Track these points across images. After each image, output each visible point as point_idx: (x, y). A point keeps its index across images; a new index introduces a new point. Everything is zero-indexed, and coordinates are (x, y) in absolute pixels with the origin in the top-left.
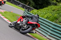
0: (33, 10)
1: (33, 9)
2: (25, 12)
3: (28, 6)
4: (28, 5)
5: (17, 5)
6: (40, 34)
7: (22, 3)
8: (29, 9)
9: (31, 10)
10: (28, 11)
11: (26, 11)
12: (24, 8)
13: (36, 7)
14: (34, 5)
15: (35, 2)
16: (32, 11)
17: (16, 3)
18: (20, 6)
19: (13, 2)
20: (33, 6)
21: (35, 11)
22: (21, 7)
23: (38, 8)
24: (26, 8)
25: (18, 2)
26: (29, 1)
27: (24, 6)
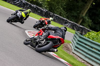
0: (90, 33)
1: (89, 31)
2: (76, 35)
3: (81, 26)
4: (81, 24)
5: (62, 24)
8: (82, 31)
9: (86, 33)
10: (81, 34)
11: (78, 34)
12: (74, 29)
13: (93, 27)
14: (90, 24)
16: (88, 34)
19: (57, 19)
20: (89, 26)
21: (93, 34)
22: (70, 27)
23: (98, 29)
24: (78, 29)
25: (64, 20)
26: (83, 18)
27: (73, 26)
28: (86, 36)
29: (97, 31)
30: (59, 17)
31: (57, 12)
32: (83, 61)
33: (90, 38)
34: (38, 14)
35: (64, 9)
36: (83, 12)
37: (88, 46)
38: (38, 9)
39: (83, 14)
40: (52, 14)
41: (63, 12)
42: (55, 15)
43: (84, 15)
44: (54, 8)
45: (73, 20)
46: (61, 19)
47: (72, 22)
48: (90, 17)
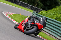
1: (41, 11)
2: (34, 13)
3: (37, 8)
4: (36, 7)
5: (25, 7)
6: (50, 35)
7: (30, 5)
8: (37, 11)
10: (37, 13)
12: (32, 10)
13: (44, 8)
14: (42, 6)
16: (41, 12)
17: (25, 5)
18: (28, 8)
19: (22, 4)
20: (41, 7)
21: (44, 12)
22: (30, 9)
26: (37, 3)
27: (32, 8)
28: (40, 14)
29: (46, 10)
30: (23, 3)
33: (42, 15)
34: (10, 2)
40: (18, 1)
42: (21, 2)
43: (38, 1)
45: (31, 4)
48: (42, 2)
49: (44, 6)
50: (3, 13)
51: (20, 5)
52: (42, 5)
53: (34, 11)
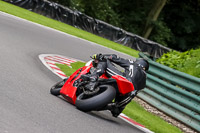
0: (168, 55)
1: (166, 51)
3: (150, 42)
4: (149, 38)
5: (112, 40)
7: (128, 31)
8: (152, 52)
9: (160, 55)
11: (145, 57)
12: (136, 49)
13: (175, 42)
14: (168, 36)
15: (172, 28)
16: (164, 58)
17: (111, 33)
18: (122, 43)
19: (101, 29)
20: (166, 40)
21: (174, 57)
22: (128, 45)
24: (145, 48)
25: (116, 30)
26: (153, 24)
27: (135, 41)
28: (160, 62)
29: (183, 51)
30: (105, 26)
31: (102, 15)
32: (157, 112)
33: (168, 65)
35: (114, 8)
36: (152, 12)
37: (166, 80)
38: (64, 11)
39: (152, 17)
40: (90, 19)
41: (113, 15)
42: (98, 21)
43: (155, 19)
44: (96, 7)
45: (133, 29)
46: (109, 28)
47: (132, 35)
48: (168, 23)
49: (176, 34)
50: (41, 57)
51: (96, 32)
52: (167, 32)
53: (143, 51)
